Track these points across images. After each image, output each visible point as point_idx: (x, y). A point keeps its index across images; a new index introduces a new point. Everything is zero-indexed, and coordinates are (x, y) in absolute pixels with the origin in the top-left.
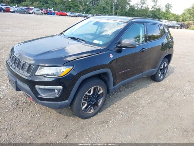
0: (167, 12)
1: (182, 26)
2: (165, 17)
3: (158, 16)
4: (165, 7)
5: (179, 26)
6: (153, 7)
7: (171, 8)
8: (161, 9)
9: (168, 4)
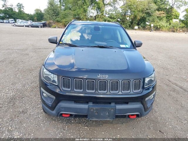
0: (20, 11)
1: (44, 25)
2: (20, 16)
3: (12, 16)
4: (16, 7)
5: (42, 25)
6: (3, 6)
7: (24, 8)
8: (14, 9)
9: (19, 3)
